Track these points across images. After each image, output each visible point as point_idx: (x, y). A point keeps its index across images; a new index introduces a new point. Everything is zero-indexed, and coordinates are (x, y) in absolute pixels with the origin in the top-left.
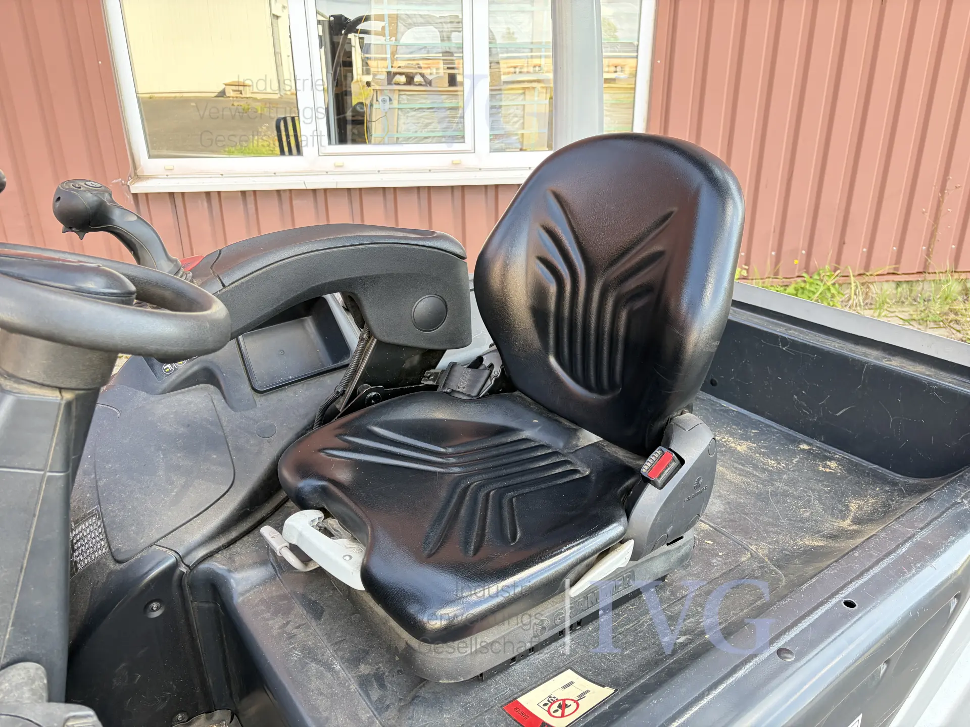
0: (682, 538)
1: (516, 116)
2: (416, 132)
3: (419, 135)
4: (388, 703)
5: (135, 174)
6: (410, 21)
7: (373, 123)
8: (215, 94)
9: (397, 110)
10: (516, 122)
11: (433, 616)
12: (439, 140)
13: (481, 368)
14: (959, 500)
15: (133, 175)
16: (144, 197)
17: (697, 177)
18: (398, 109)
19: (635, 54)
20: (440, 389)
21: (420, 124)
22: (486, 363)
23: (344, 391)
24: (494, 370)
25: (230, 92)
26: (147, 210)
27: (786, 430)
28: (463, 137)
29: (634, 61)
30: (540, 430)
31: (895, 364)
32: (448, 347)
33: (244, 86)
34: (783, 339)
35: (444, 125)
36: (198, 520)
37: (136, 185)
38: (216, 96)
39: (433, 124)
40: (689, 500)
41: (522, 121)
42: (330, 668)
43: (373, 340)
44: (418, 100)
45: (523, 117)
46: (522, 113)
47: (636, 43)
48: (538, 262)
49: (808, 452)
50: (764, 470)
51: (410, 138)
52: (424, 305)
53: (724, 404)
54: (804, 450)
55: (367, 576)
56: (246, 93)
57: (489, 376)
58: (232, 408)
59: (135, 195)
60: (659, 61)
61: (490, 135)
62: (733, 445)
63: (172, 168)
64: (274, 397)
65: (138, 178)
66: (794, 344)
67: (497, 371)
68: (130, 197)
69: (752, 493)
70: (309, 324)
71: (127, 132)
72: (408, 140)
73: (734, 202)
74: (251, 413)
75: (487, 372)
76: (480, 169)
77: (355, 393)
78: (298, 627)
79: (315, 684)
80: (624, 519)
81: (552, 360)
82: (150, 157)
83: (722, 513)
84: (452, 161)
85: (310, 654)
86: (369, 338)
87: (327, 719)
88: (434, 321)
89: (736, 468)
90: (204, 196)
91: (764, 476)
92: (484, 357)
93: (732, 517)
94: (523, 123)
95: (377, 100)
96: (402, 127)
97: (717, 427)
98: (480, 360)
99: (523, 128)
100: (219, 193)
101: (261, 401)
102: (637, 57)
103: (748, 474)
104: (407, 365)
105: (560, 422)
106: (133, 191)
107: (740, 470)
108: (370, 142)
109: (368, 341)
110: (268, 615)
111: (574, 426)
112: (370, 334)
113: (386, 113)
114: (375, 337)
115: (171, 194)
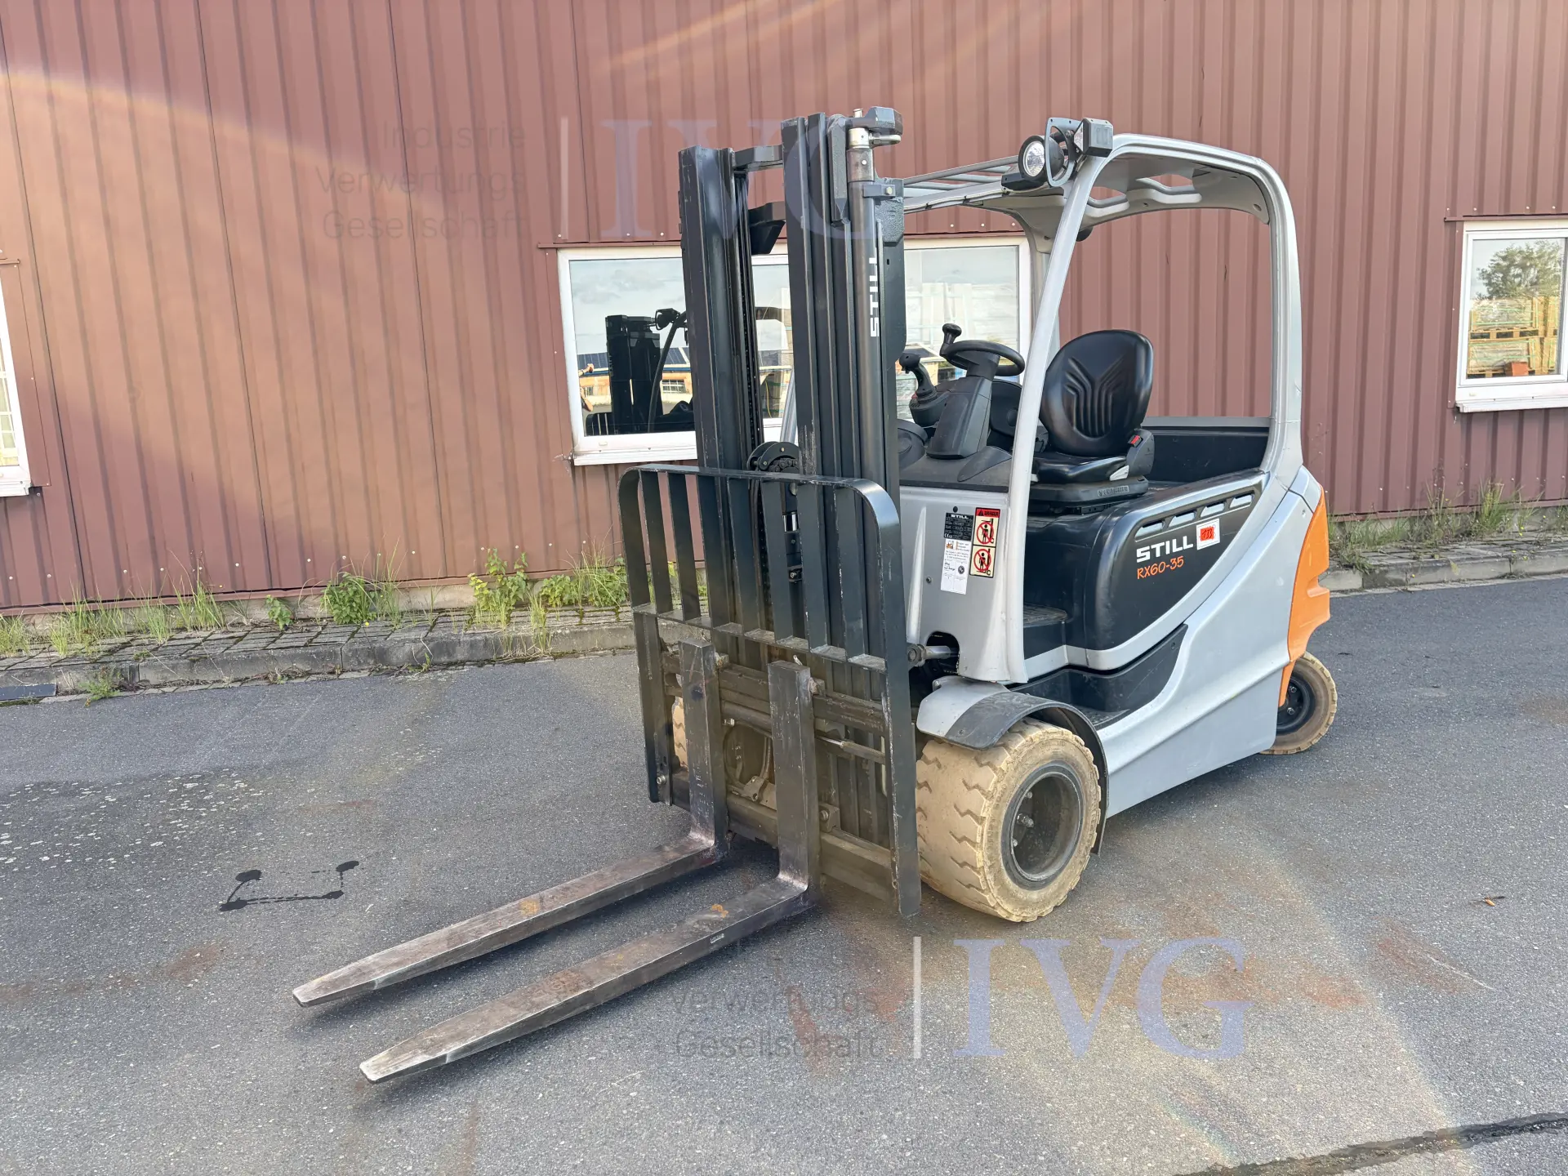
5: (577, 453)
15: (574, 452)
16: (581, 471)
26: (582, 483)
37: (577, 459)
59: (574, 469)
67: (1046, 442)
68: (570, 471)
80: (1125, 457)
106: (576, 464)
115: (606, 466)
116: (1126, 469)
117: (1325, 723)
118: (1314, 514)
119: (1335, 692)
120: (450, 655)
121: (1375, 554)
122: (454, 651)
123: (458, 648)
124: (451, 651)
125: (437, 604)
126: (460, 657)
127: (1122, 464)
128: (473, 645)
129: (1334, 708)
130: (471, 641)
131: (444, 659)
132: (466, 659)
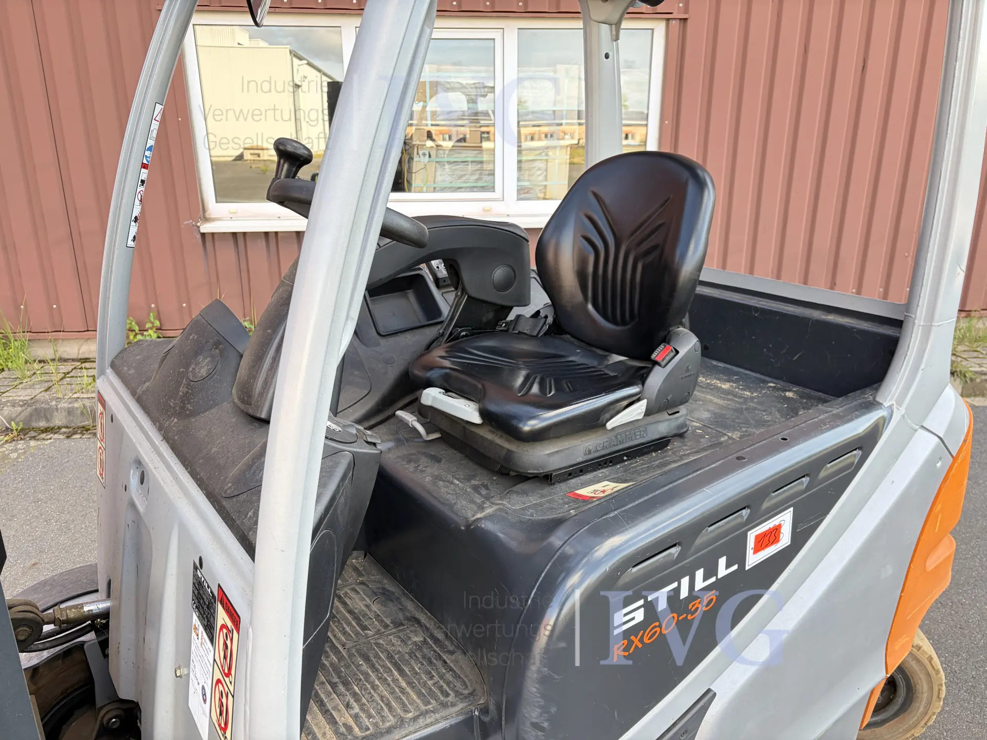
0: (678, 412)
1: (539, 169)
2: (451, 183)
3: (453, 185)
4: (492, 495)
5: (205, 218)
6: (448, 86)
7: (414, 175)
8: (233, 158)
9: (434, 163)
10: (540, 175)
11: (525, 425)
12: (472, 189)
13: (540, 317)
14: (866, 396)
15: (202, 217)
16: (211, 237)
17: (686, 174)
18: (436, 162)
19: (645, 123)
20: (510, 331)
21: (454, 176)
22: (542, 314)
23: (444, 332)
24: (549, 319)
25: (248, 156)
26: (213, 248)
27: (758, 376)
28: (494, 187)
29: (644, 129)
30: (581, 356)
31: (831, 318)
32: (515, 304)
33: (263, 149)
34: (756, 308)
35: (476, 177)
36: (350, 410)
37: (204, 226)
38: (234, 160)
39: (466, 176)
40: (682, 378)
41: (544, 174)
42: (452, 483)
43: (465, 297)
44: (453, 155)
45: (546, 170)
46: (545, 167)
47: (646, 112)
48: (582, 239)
49: (774, 387)
50: (740, 397)
51: (446, 188)
52: (499, 273)
53: (715, 363)
54: (771, 387)
55: (483, 413)
56: (263, 156)
57: (545, 323)
58: (365, 345)
59: (203, 235)
60: (667, 122)
61: (518, 186)
62: (719, 385)
63: (235, 211)
64: (392, 340)
65: (206, 220)
66: (763, 311)
68: (199, 236)
69: (733, 409)
70: (411, 294)
71: (200, 180)
72: (443, 190)
73: (709, 191)
74: (377, 349)
75: (544, 320)
76: (508, 215)
77: (451, 334)
78: (426, 467)
79: (443, 490)
80: (640, 386)
81: (590, 307)
82: (217, 202)
83: (709, 418)
84: (484, 209)
85: (438, 478)
86: (462, 294)
87: (455, 504)
88: (505, 285)
89: (721, 397)
90: (263, 236)
91: (741, 400)
92: (541, 311)
93: (716, 420)
94: (546, 176)
95: (418, 154)
96: (439, 178)
97: (708, 375)
98: (538, 313)
99: (546, 180)
100: (276, 233)
101: (383, 341)
102: (646, 125)
103: (728, 400)
104: (484, 319)
105: (594, 352)
106: (202, 231)
107: (724, 397)
108: (410, 191)
109: (461, 297)
110: (405, 463)
111: (606, 353)
112: (464, 291)
113: (425, 165)
114: (467, 294)
115: (234, 235)
116: (641, 407)
117: (922, 723)
118: (955, 459)
119: (944, 688)
120: (48, 420)
121: (975, 354)
122: (52, 416)
123: (55, 413)
124: (49, 417)
125: (84, 353)
126: (57, 421)
127: (632, 401)
128: (70, 412)
129: (938, 706)
130: (69, 408)
131: (43, 424)
132: (63, 425)
